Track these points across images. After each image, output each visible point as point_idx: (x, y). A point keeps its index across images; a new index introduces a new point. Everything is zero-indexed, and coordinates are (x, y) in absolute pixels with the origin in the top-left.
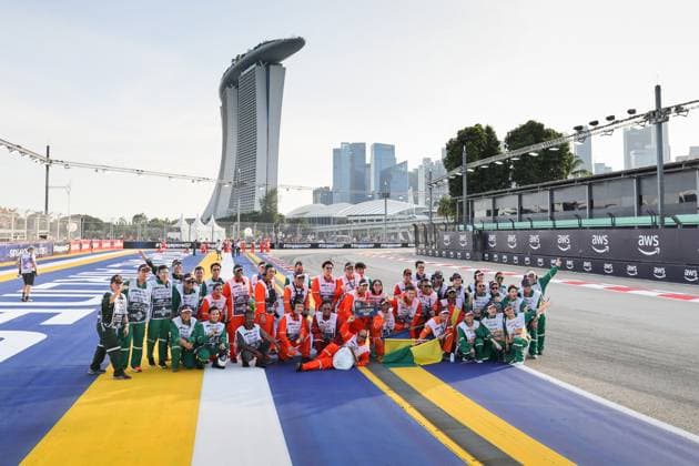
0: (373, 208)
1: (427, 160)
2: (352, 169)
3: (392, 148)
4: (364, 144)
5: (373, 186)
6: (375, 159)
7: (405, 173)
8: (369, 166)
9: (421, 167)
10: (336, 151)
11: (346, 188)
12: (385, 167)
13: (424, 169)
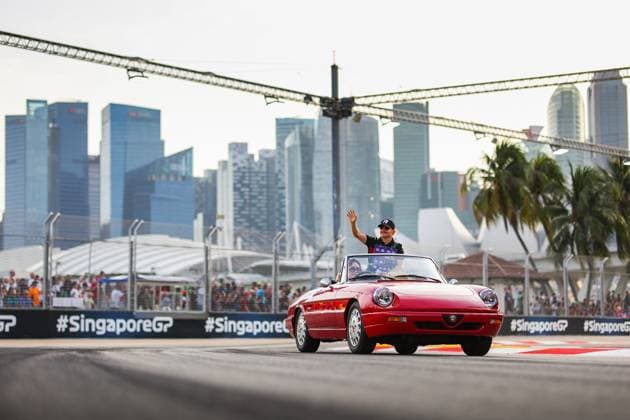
0: (107, 258)
1: (238, 148)
2: (54, 167)
3: (154, 117)
4: (84, 106)
5: (106, 206)
6: (114, 142)
7: (187, 178)
8: (97, 160)
9: (224, 164)
10: (13, 122)
11: (39, 208)
12: (136, 162)
13: (231, 169)
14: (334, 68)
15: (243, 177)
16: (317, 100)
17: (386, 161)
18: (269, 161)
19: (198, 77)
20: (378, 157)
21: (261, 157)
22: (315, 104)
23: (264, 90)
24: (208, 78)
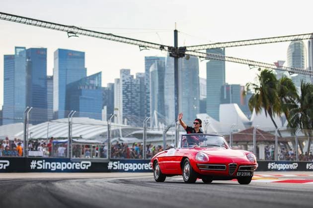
3: (81, 56)
4: (45, 50)
6: (60, 69)
8: (52, 78)
9: (118, 80)
10: (7, 58)
12: (72, 80)
13: (121, 82)
14: (176, 32)
15: (128, 87)
16: (167, 48)
17: (203, 79)
18: (141, 79)
19: (105, 36)
20: (198, 77)
21: (137, 77)
22: (166, 50)
23: (139, 43)
24: (109, 37)
